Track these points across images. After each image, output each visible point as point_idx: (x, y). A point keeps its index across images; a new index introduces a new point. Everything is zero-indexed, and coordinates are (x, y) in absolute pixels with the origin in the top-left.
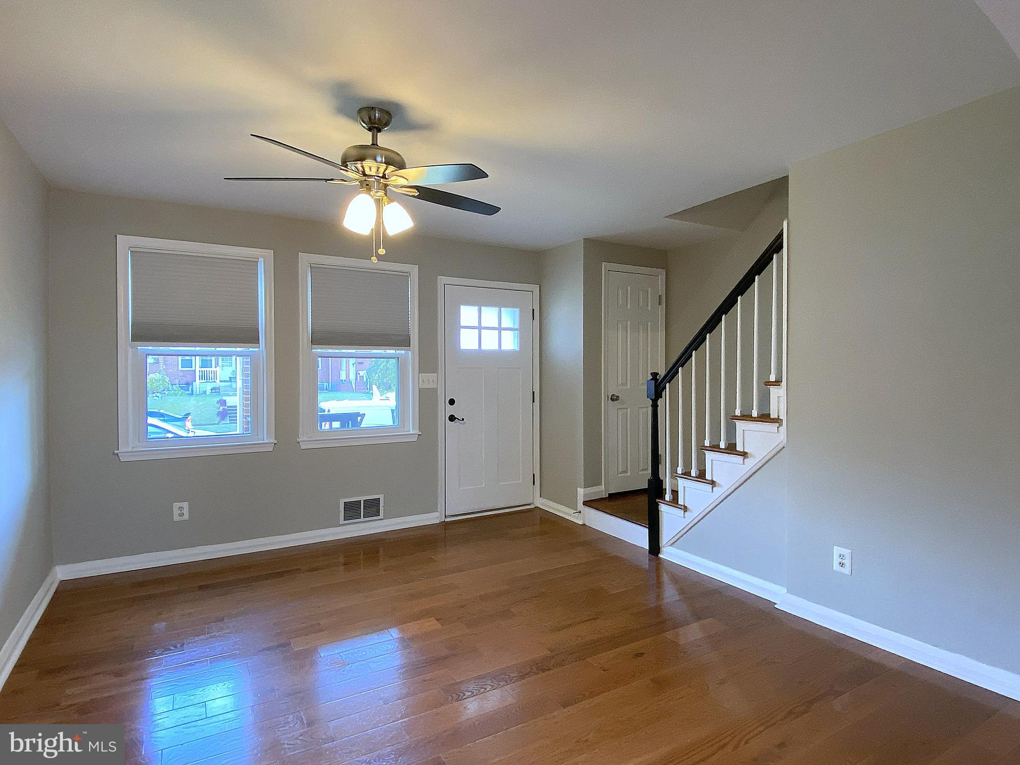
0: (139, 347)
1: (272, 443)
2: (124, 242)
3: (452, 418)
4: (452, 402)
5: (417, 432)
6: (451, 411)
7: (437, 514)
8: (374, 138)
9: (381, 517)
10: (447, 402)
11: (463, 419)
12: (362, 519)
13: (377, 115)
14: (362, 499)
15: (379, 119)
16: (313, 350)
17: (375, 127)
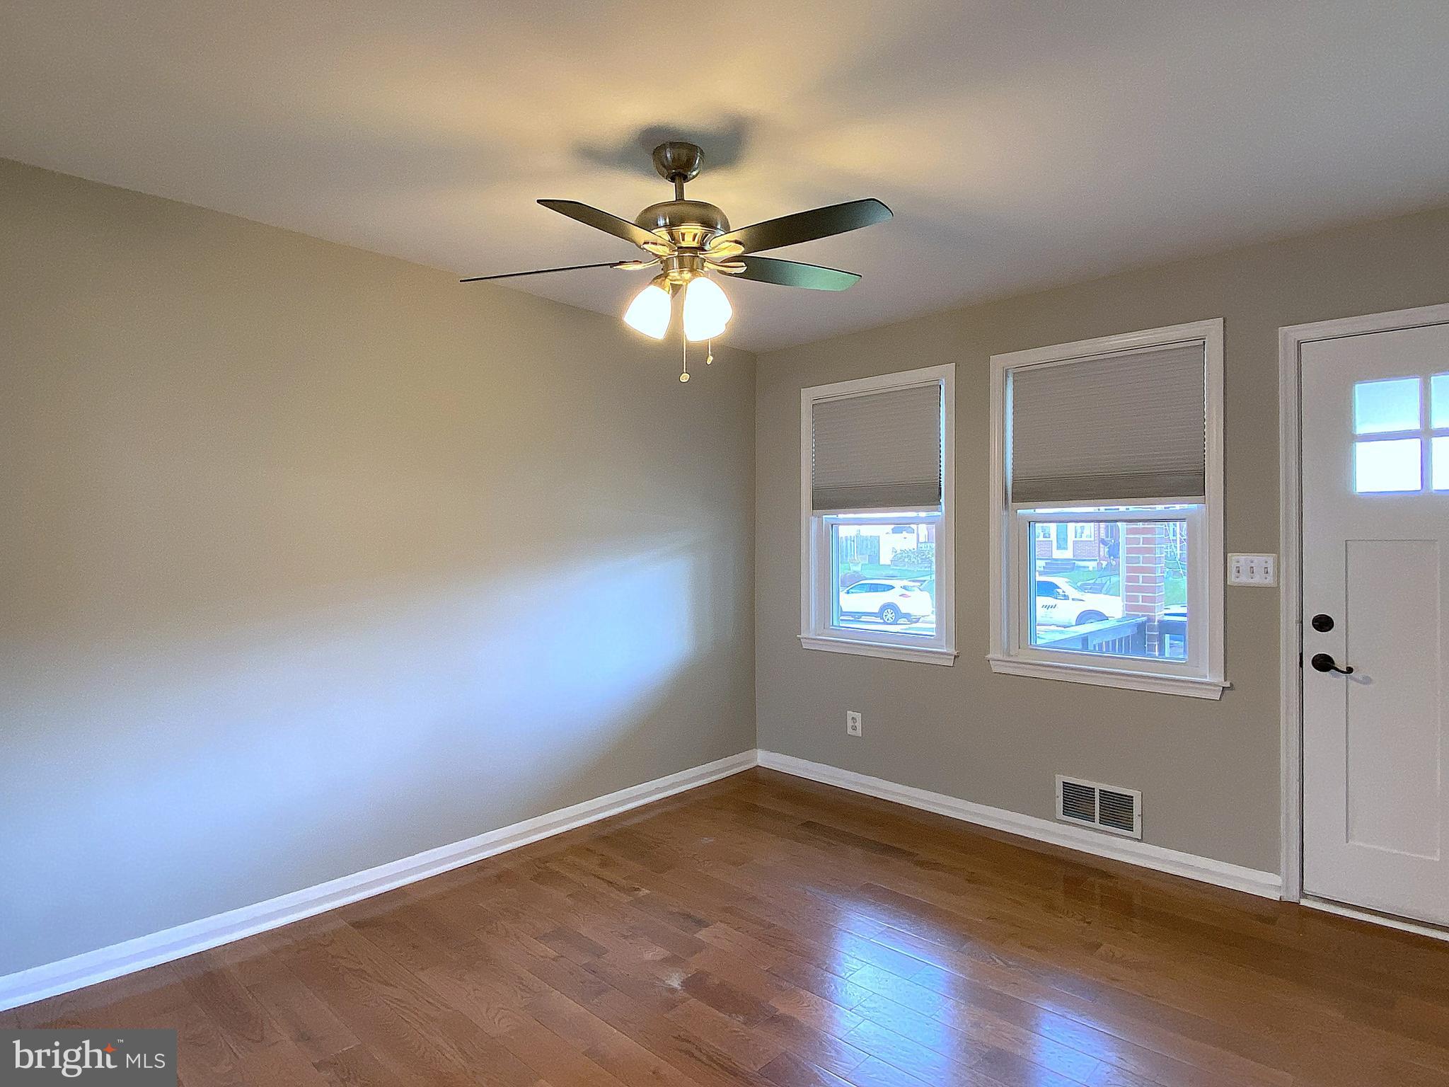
0: (824, 516)
1: (951, 655)
2: (808, 396)
3: (1323, 663)
4: (1323, 623)
5: (1219, 679)
6: (1318, 643)
7: (1276, 880)
8: (680, 192)
9: (1137, 832)
10: (1308, 623)
11: (1350, 670)
12: (1097, 824)
13: (668, 155)
14: (1098, 786)
15: (674, 160)
16: (1018, 511)
17: (679, 174)
